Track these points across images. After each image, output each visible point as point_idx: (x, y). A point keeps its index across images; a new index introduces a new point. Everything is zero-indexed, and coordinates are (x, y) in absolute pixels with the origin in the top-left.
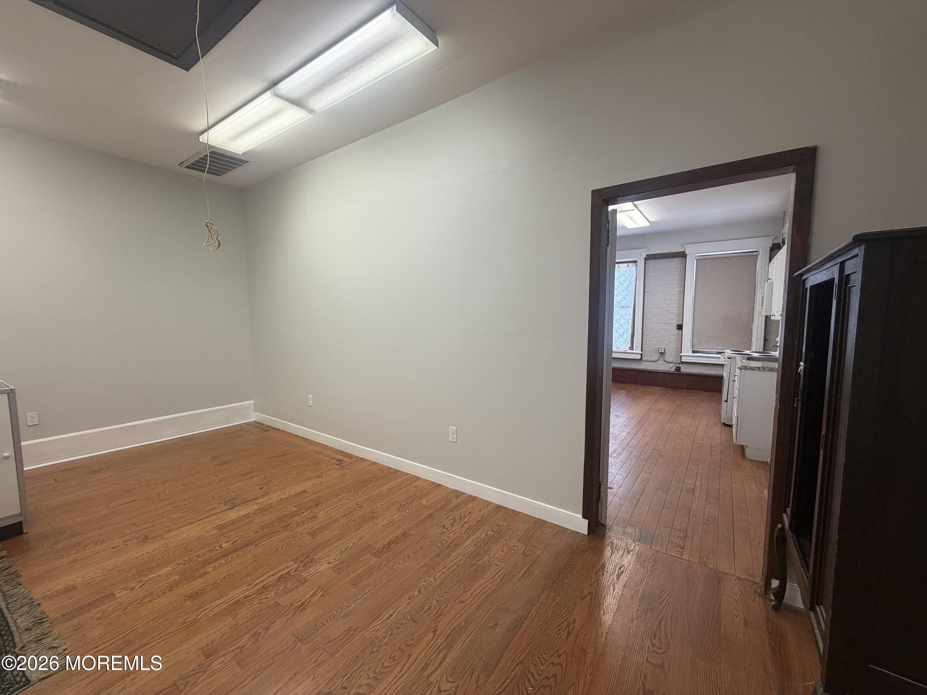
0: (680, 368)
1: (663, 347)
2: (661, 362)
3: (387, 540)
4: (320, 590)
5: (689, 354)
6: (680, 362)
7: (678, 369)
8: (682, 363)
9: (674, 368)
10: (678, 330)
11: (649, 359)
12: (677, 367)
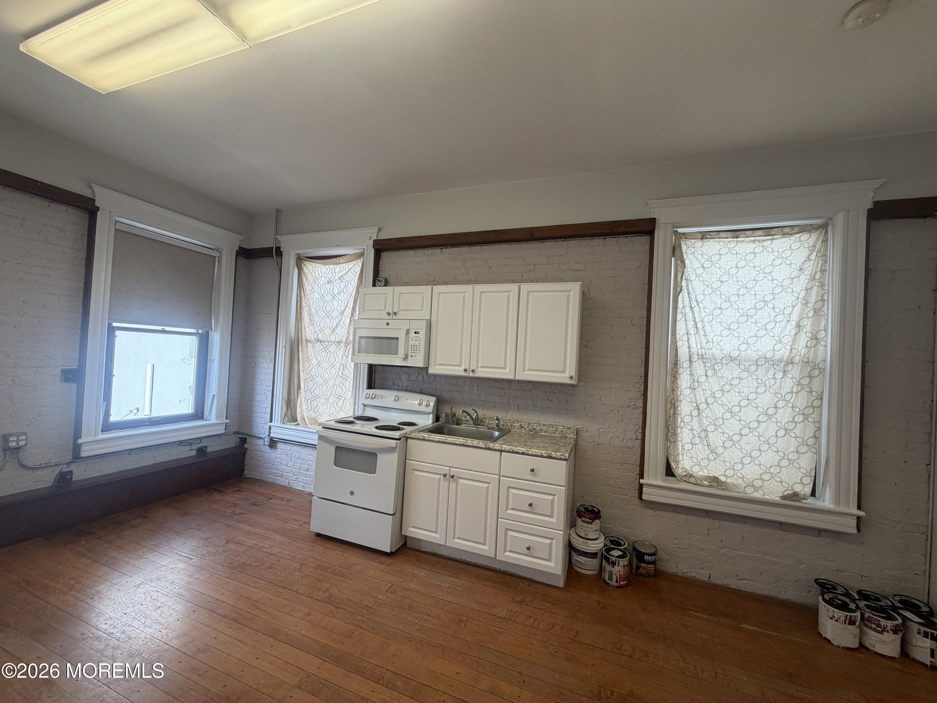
1: (18, 432)
6: (71, 458)
8: (78, 460)
10: (65, 384)
12: (64, 474)
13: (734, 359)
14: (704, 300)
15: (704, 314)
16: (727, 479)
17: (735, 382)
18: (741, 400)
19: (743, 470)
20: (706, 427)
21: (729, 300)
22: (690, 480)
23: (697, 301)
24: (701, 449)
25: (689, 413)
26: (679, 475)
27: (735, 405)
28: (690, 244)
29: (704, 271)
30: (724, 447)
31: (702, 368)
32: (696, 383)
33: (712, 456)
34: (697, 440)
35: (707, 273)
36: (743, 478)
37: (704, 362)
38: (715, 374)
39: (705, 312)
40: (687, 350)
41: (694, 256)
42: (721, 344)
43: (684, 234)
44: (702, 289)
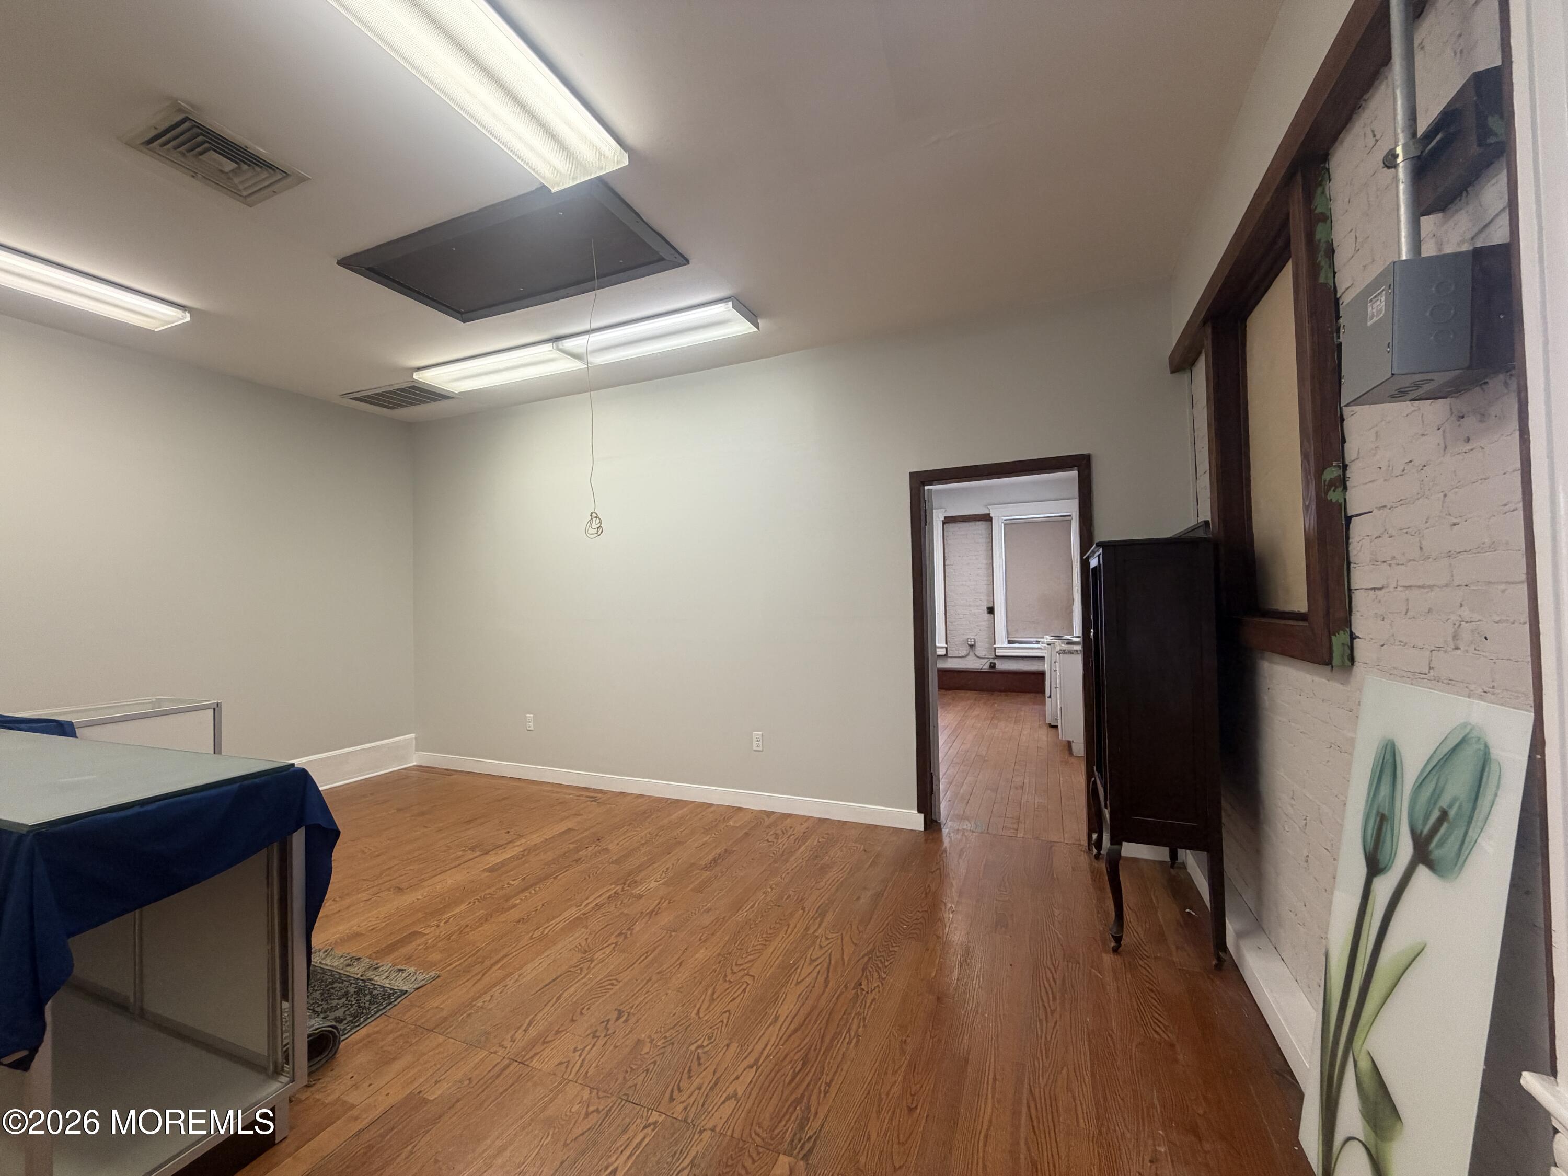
0: (995, 664)
2: (971, 657)
3: (710, 857)
4: (663, 900)
5: (1004, 646)
6: (994, 656)
7: (993, 666)
8: (997, 657)
9: (988, 664)
10: (989, 615)
11: (956, 654)
12: (991, 663)
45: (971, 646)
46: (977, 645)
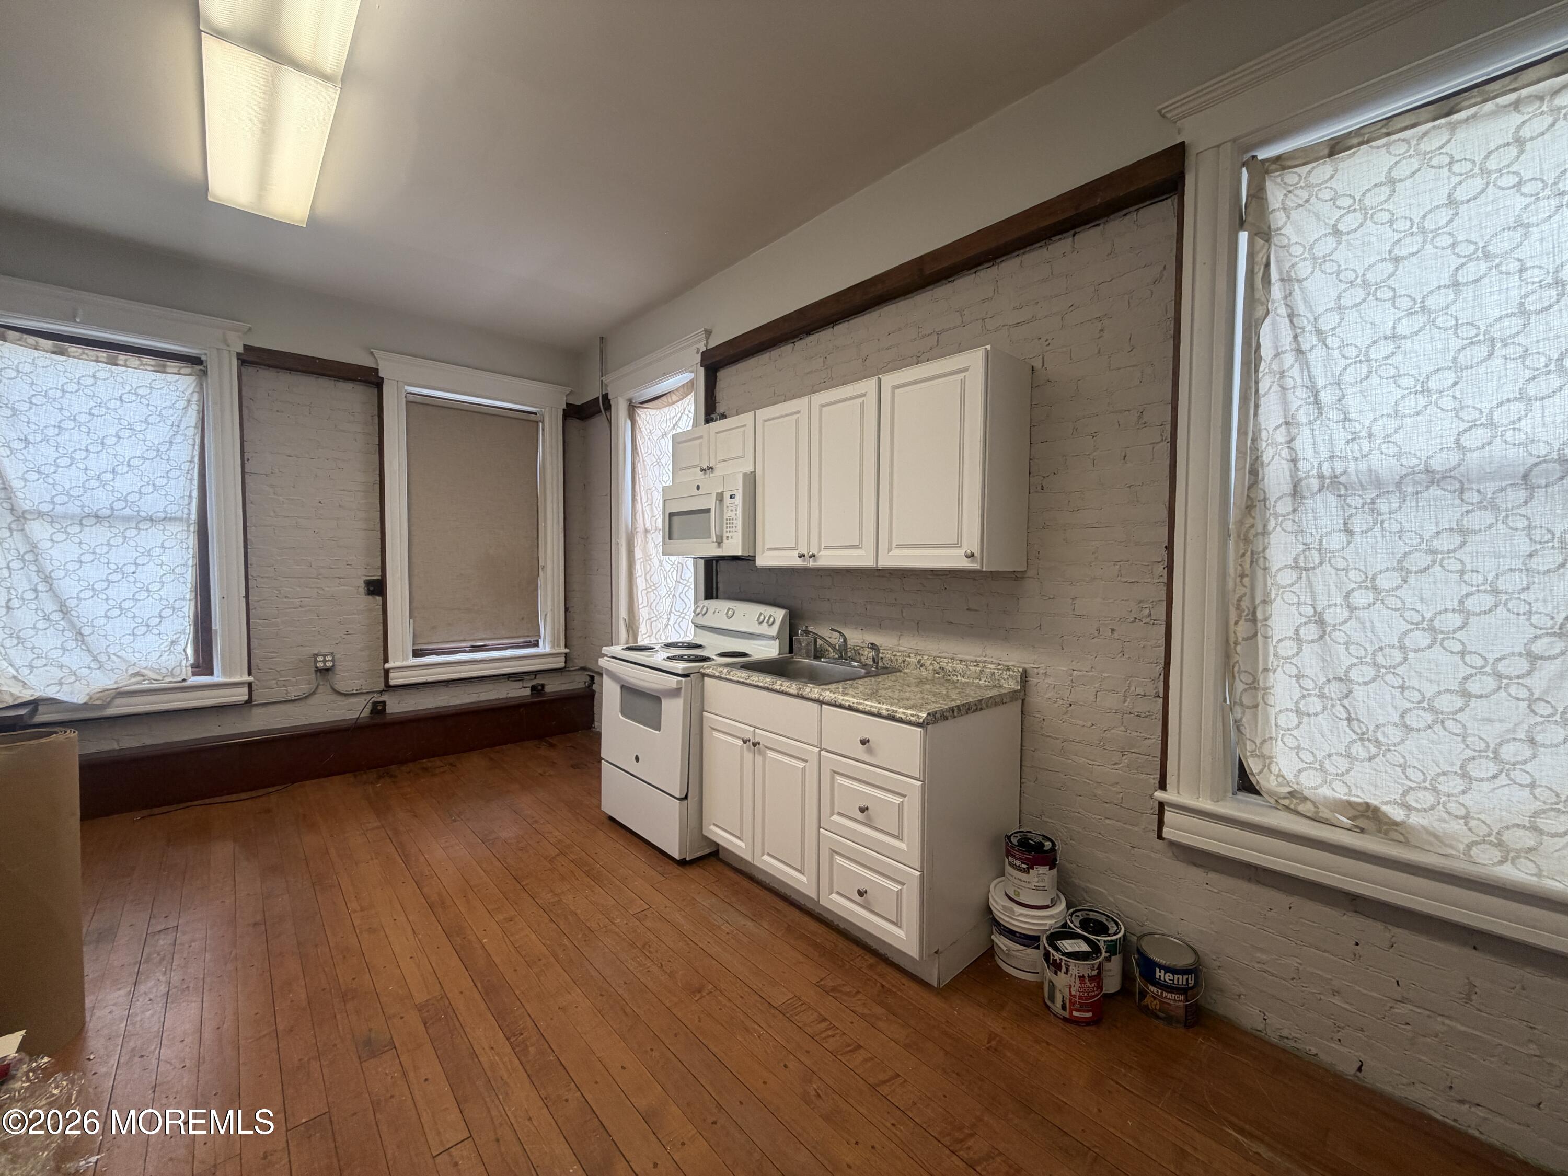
0: (384, 703)
1: (325, 650)
2: (321, 697)
5: (406, 663)
6: (382, 686)
7: (378, 709)
8: (389, 689)
9: (367, 708)
10: (370, 597)
11: (279, 693)
12: (375, 704)
13: (1444, 478)
14: (1339, 324)
15: (1343, 363)
16: (1408, 817)
17: (1446, 543)
18: (1468, 595)
19: (1468, 796)
20: (1347, 672)
21: (1423, 308)
22: (1301, 808)
23: (1319, 332)
24: (1325, 728)
25: (1291, 634)
26: (1271, 794)
27: (1446, 610)
28: (1296, 179)
29: (1339, 243)
30: (1405, 726)
31: (1334, 510)
32: (1315, 554)
33: (1360, 749)
34: (1315, 704)
35: (1349, 244)
36: (1466, 817)
37: (1340, 496)
38: (1375, 524)
39: (1344, 356)
40: (1286, 466)
41: (1309, 211)
42: (1397, 438)
43: (1278, 158)
44: (1334, 295)
45: (325, 672)
46: (338, 668)
